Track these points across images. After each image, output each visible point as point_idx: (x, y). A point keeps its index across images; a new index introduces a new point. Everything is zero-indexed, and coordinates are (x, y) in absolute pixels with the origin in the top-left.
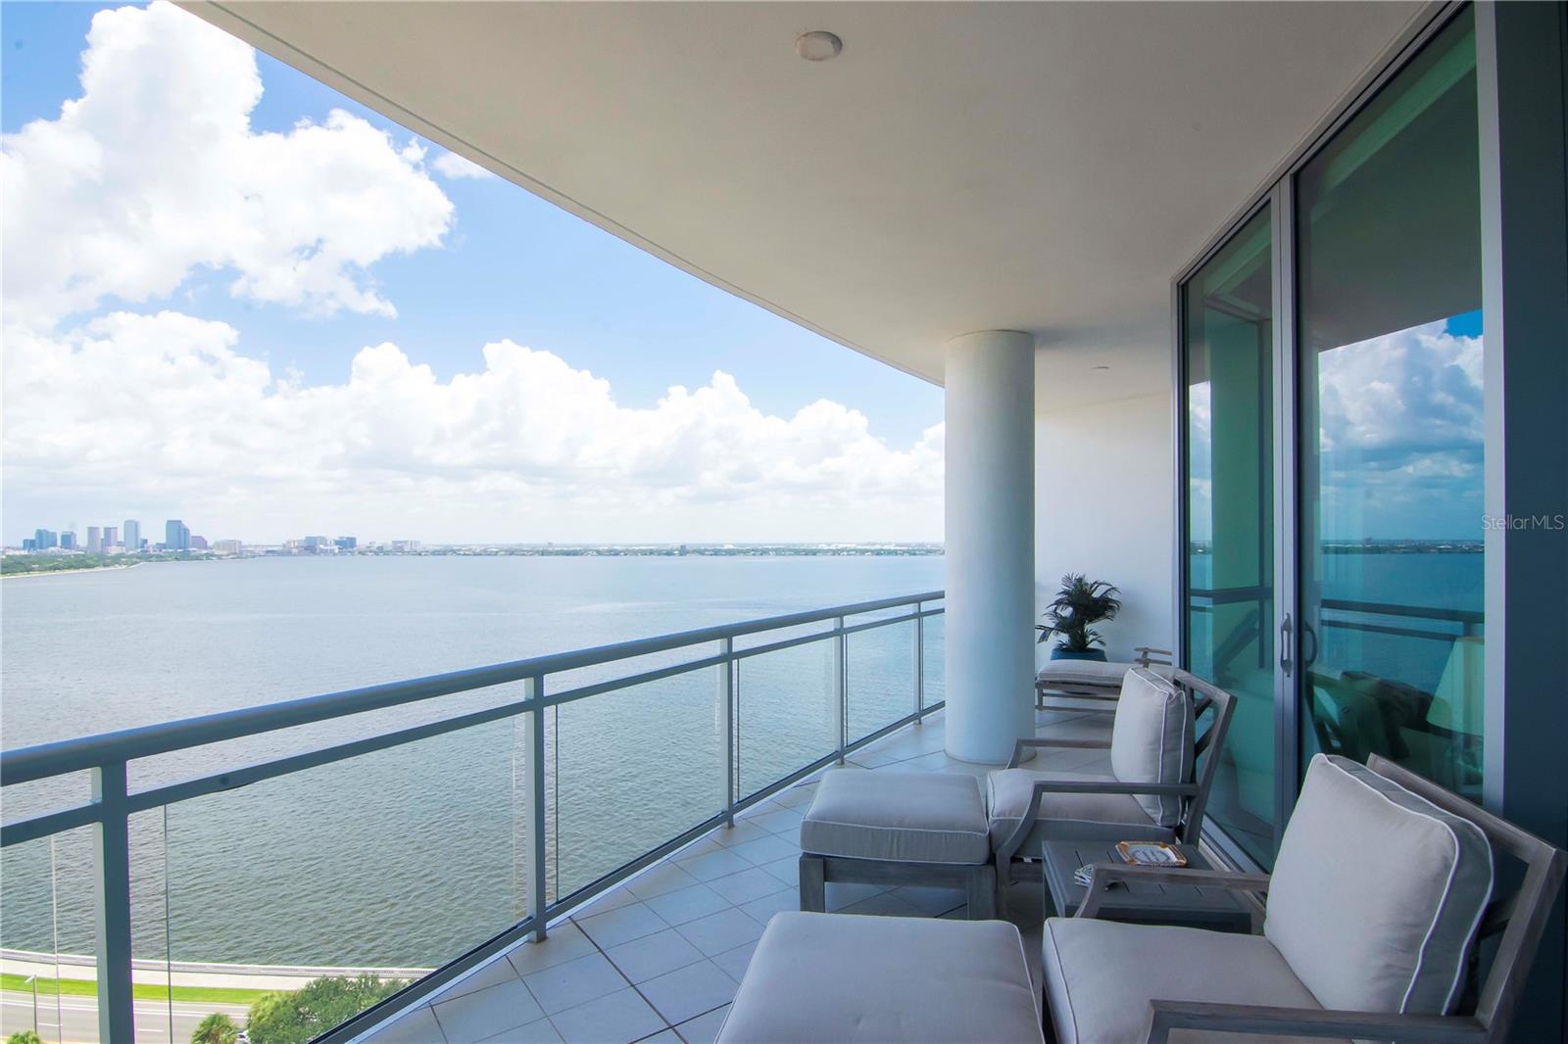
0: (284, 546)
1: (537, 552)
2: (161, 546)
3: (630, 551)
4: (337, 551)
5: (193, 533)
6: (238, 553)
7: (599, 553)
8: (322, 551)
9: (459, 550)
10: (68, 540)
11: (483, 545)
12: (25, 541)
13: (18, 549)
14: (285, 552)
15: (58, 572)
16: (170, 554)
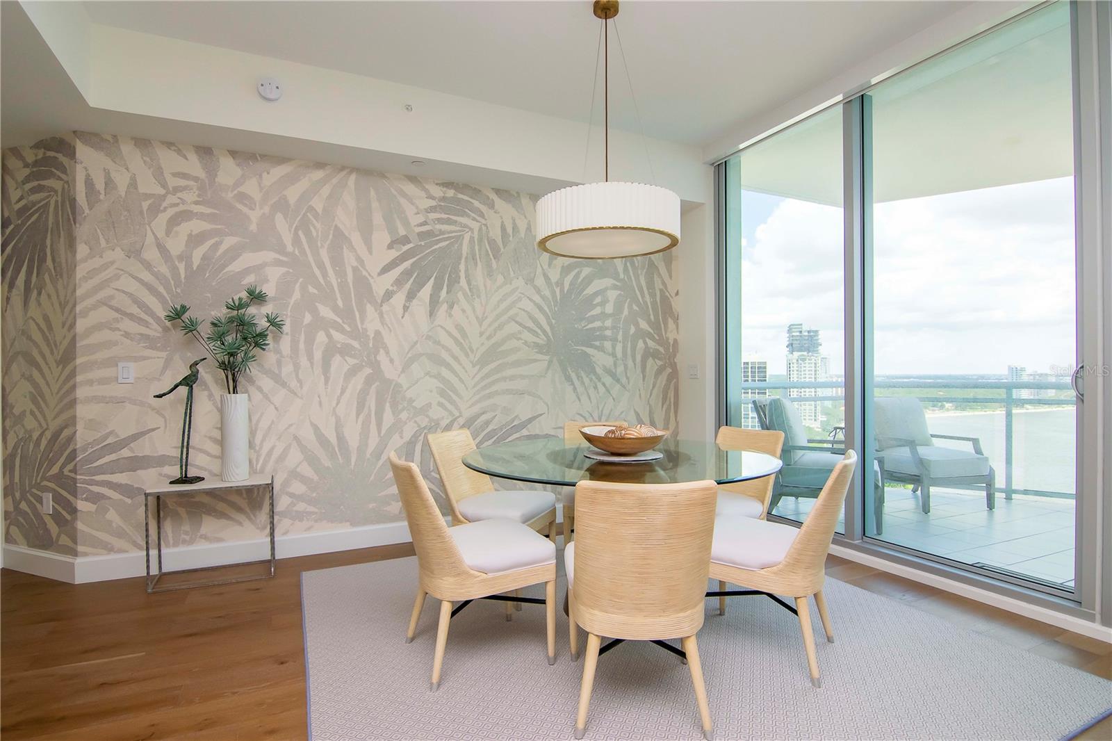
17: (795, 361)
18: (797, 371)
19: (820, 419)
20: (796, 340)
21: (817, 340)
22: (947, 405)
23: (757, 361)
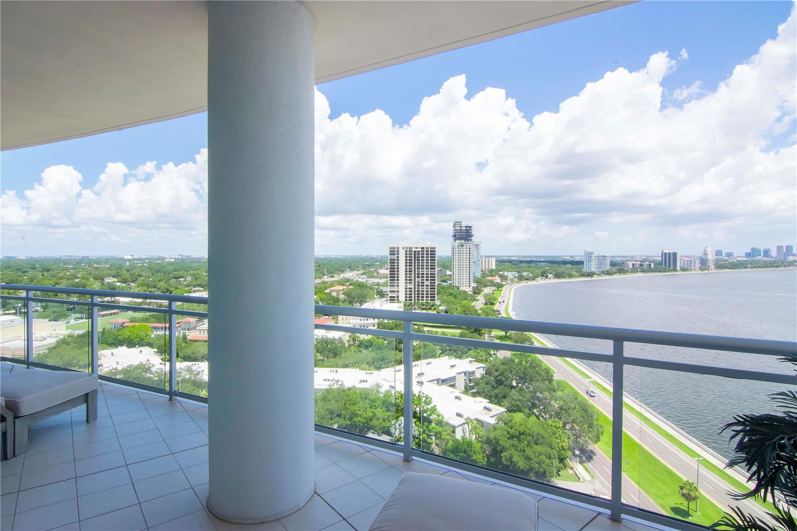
10: (767, 252)
12: (746, 253)
13: (741, 257)
15: (761, 269)
17: (457, 246)
18: (458, 253)
19: (473, 285)
20: (458, 232)
21: (471, 232)
22: (550, 276)
23: (429, 246)
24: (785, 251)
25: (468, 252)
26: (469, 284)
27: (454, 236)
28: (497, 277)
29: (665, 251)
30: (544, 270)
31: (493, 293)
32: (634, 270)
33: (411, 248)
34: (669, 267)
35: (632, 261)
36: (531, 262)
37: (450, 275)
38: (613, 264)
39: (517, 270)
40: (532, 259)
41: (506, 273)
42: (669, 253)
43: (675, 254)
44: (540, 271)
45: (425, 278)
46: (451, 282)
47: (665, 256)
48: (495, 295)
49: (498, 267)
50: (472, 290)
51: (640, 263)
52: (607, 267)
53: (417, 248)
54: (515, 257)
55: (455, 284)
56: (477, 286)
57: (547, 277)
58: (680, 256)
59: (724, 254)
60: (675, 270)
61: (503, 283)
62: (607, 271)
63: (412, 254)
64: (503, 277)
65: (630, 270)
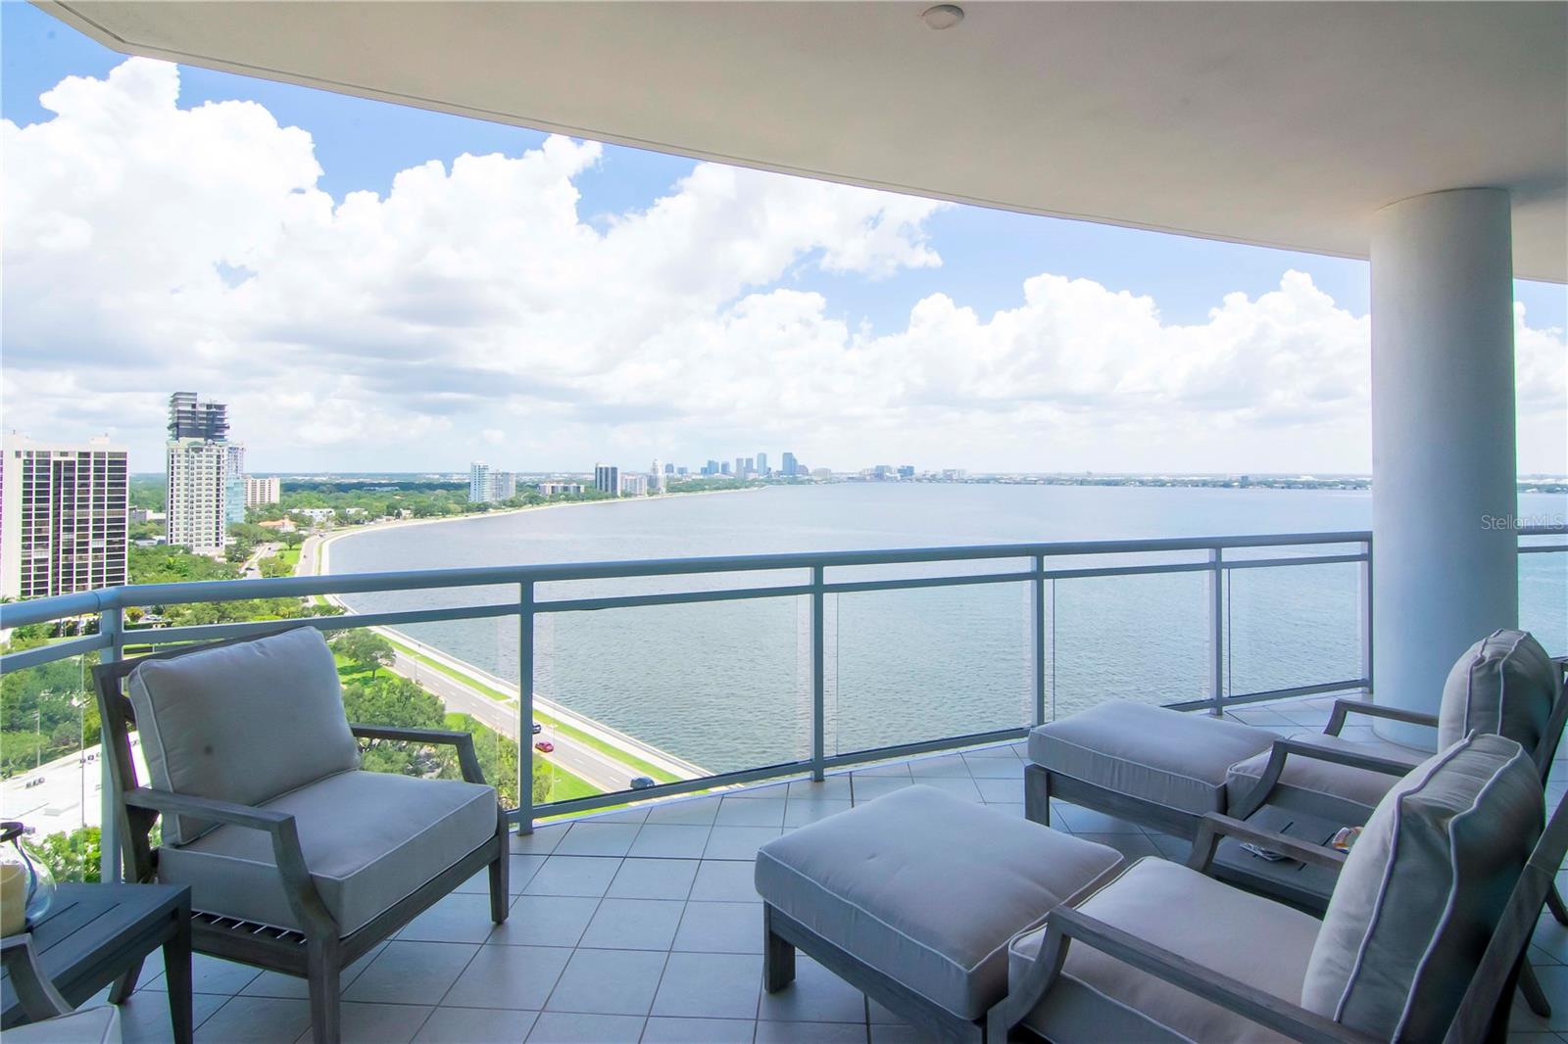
0: (860, 473)
1: (1076, 481)
2: (779, 473)
3: (1179, 482)
4: (899, 478)
5: (800, 463)
6: (828, 479)
7: (1142, 483)
8: (888, 478)
9: (1002, 479)
10: (725, 467)
11: (1022, 475)
12: (702, 469)
13: (699, 474)
14: (861, 479)
15: (719, 492)
16: (785, 480)
17: (182, 452)
18: (186, 467)
19: (225, 543)
20: (185, 418)
21: (222, 420)
22: (404, 513)
23: (107, 450)
24: (744, 465)
25: (214, 464)
26: (217, 539)
27: (175, 426)
28: (287, 521)
29: (600, 466)
30: (391, 501)
31: (282, 558)
32: (554, 498)
33: (48, 454)
34: (607, 490)
35: (551, 482)
36: (360, 486)
37: (159, 522)
38: (520, 487)
39: (333, 504)
40: (361, 480)
41: (307, 512)
42: (607, 469)
43: (614, 470)
44: (383, 505)
45: (91, 532)
46: (163, 538)
47: (601, 472)
48: (287, 561)
49: (285, 497)
50: (224, 554)
51: (562, 485)
52: (512, 494)
53: (64, 454)
54: (323, 475)
55: (174, 543)
56: (239, 544)
57: (399, 515)
58: (622, 473)
59: (675, 470)
60: (615, 496)
61: (301, 532)
62: (511, 501)
63: (48, 470)
64: (303, 521)
65: (548, 498)
